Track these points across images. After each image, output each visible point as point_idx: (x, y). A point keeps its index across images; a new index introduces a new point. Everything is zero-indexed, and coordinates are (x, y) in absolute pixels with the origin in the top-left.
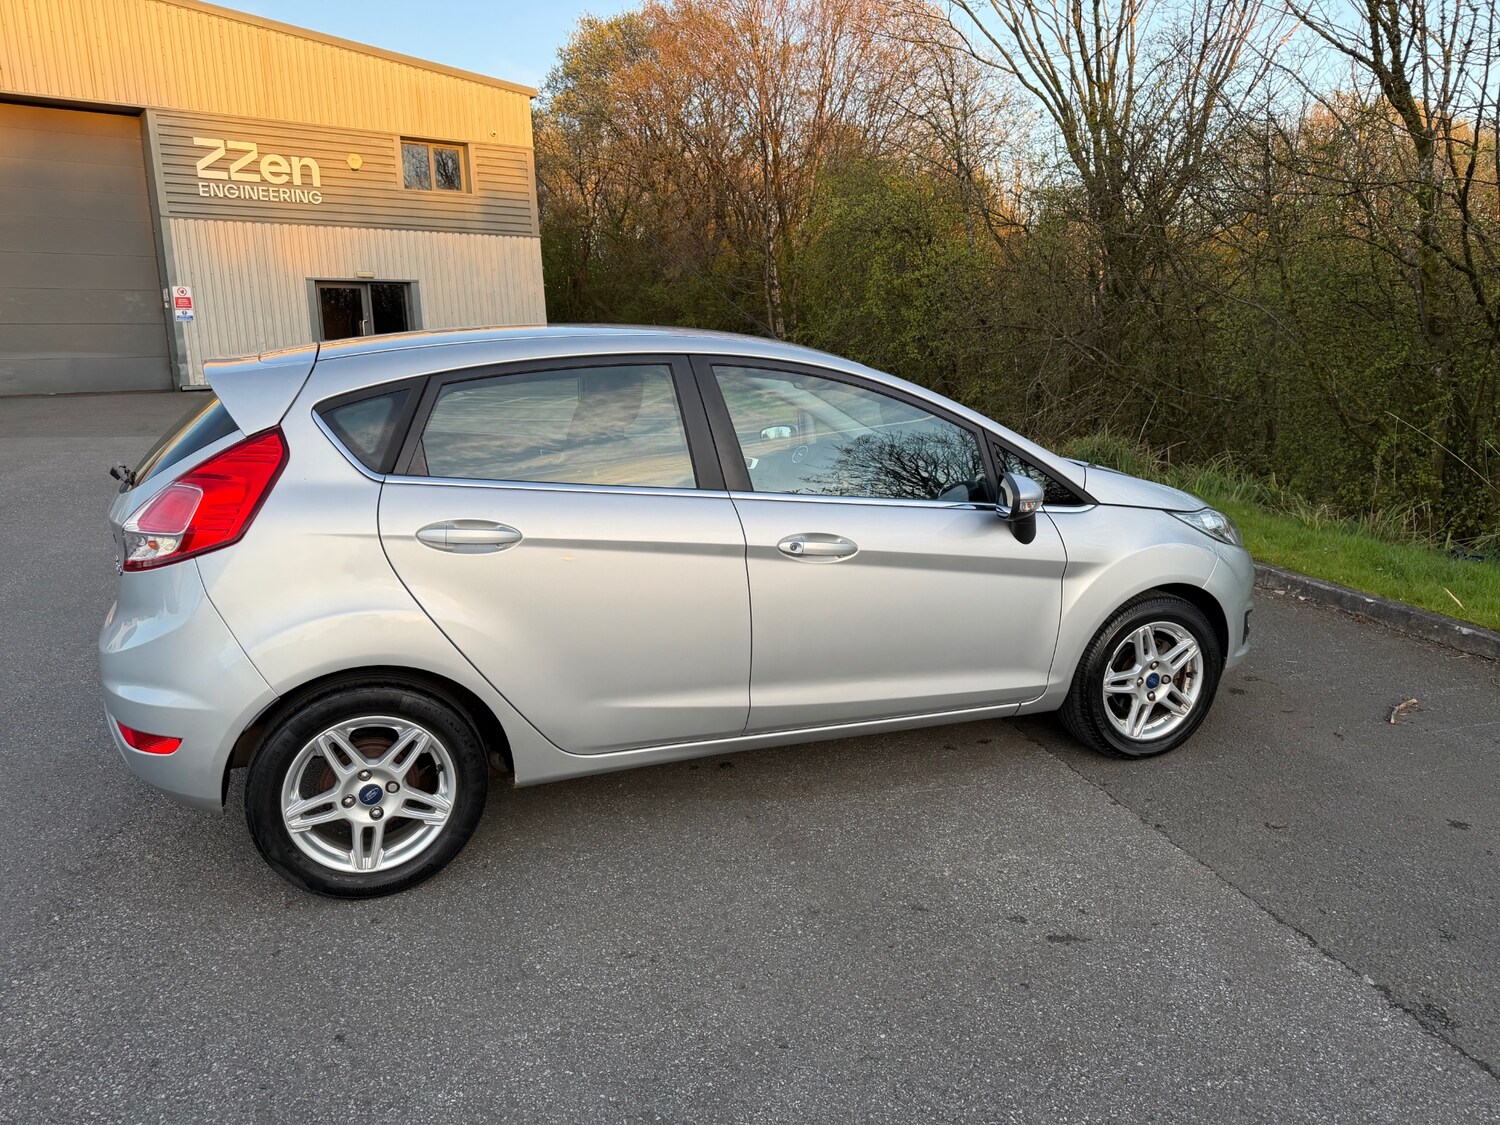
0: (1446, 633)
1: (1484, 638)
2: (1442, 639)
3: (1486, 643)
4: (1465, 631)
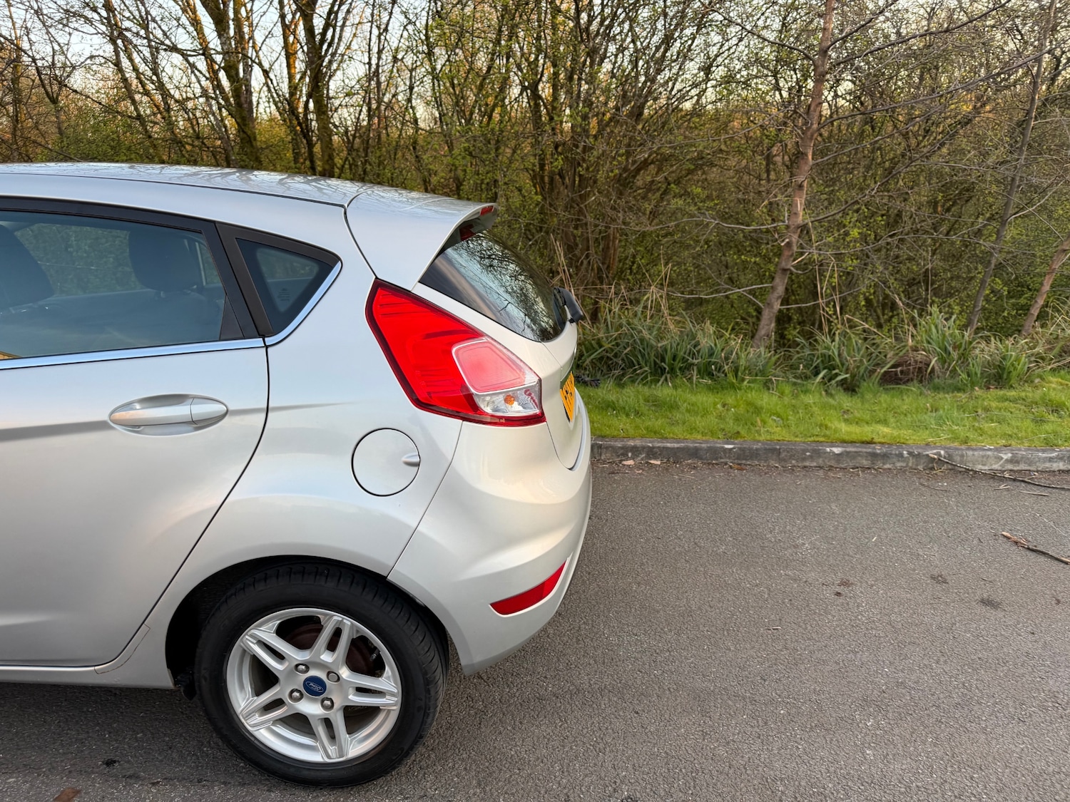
0: (819, 457)
1: (856, 452)
2: (818, 463)
3: (859, 455)
4: (837, 450)
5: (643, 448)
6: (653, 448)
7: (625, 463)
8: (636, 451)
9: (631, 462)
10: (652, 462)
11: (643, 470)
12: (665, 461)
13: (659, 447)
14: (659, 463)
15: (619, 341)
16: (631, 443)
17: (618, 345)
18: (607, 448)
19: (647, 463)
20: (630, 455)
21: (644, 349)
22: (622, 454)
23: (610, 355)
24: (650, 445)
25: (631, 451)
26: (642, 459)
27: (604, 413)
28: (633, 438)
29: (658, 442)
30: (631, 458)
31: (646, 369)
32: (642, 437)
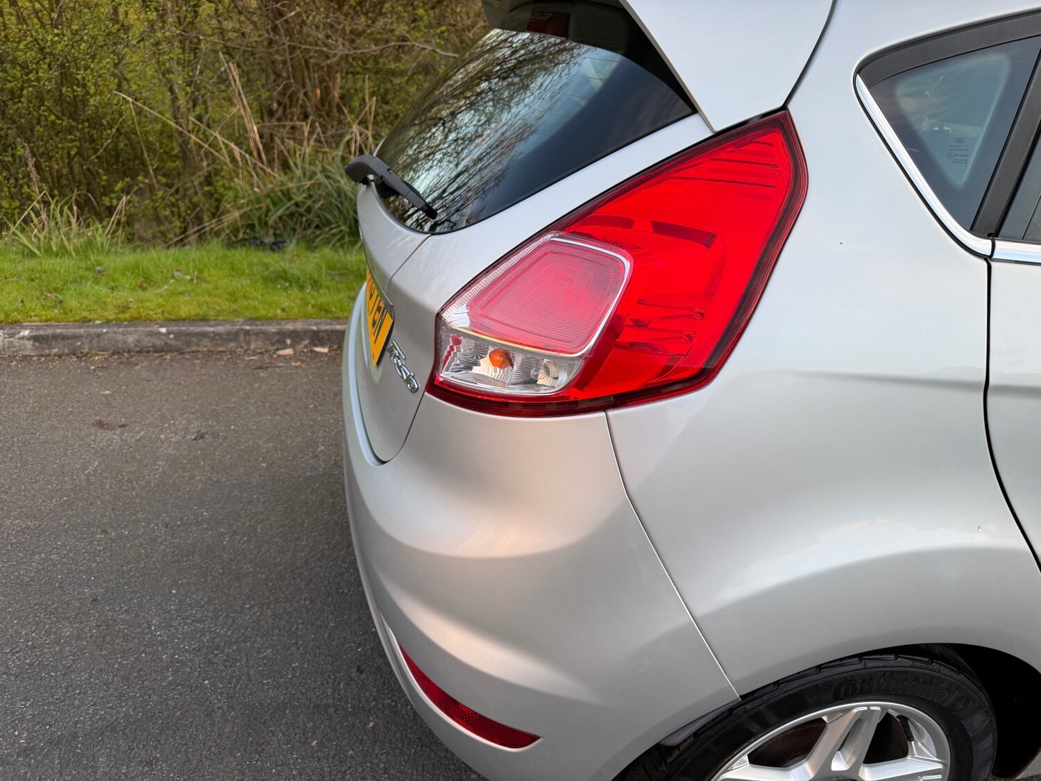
5: (306, 332)
6: (319, 331)
7: (281, 353)
8: (296, 336)
9: (289, 352)
10: (318, 349)
11: (303, 361)
12: (335, 347)
13: (326, 331)
14: (325, 350)
15: (312, 192)
16: (290, 327)
17: (310, 196)
18: (257, 334)
19: (312, 351)
20: (289, 341)
21: (341, 203)
22: (278, 341)
23: (301, 210)
24: (315, 328)
25: (290, 337)
26: (305, 347)
27: (272, 285)
28: (295, 320)
29: (327, 324)
30: (290, 347)
31: (343, 228)
32: (307, 317)
